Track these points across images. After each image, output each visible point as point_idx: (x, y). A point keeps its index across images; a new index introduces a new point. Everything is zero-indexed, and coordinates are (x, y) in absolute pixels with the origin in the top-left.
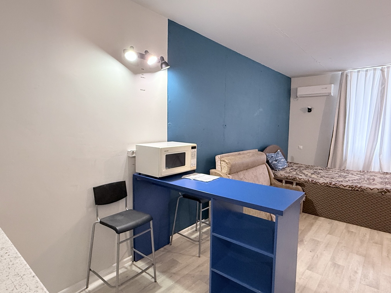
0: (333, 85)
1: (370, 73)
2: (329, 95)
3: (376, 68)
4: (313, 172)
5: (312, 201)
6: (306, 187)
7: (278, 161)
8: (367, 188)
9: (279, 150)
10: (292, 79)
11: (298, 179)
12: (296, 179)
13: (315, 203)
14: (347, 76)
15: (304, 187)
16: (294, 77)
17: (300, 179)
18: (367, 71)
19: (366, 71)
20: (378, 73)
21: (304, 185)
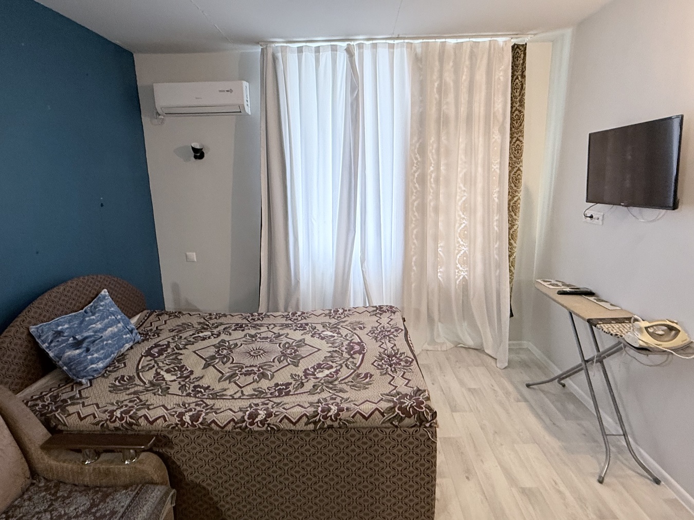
0: (245, 84)
1: (326, 56)
2: (239, 112)
3: (336, 46)
4: (212, 351)
5: (204, 488)
6: (176, 448)
7: (85, 345)
8: (353, 417)
9: (105, 292)
10: (136, 57)
11: (143, 422)
12: (138, 425)
13: (216, 492)
14: (275, 59)
15: (172, 448)
16: (140, 52)
17: (152, 423)
18: (317, 50)
19: (316, 52)
20: (342, 57)
21: (170, 441)
